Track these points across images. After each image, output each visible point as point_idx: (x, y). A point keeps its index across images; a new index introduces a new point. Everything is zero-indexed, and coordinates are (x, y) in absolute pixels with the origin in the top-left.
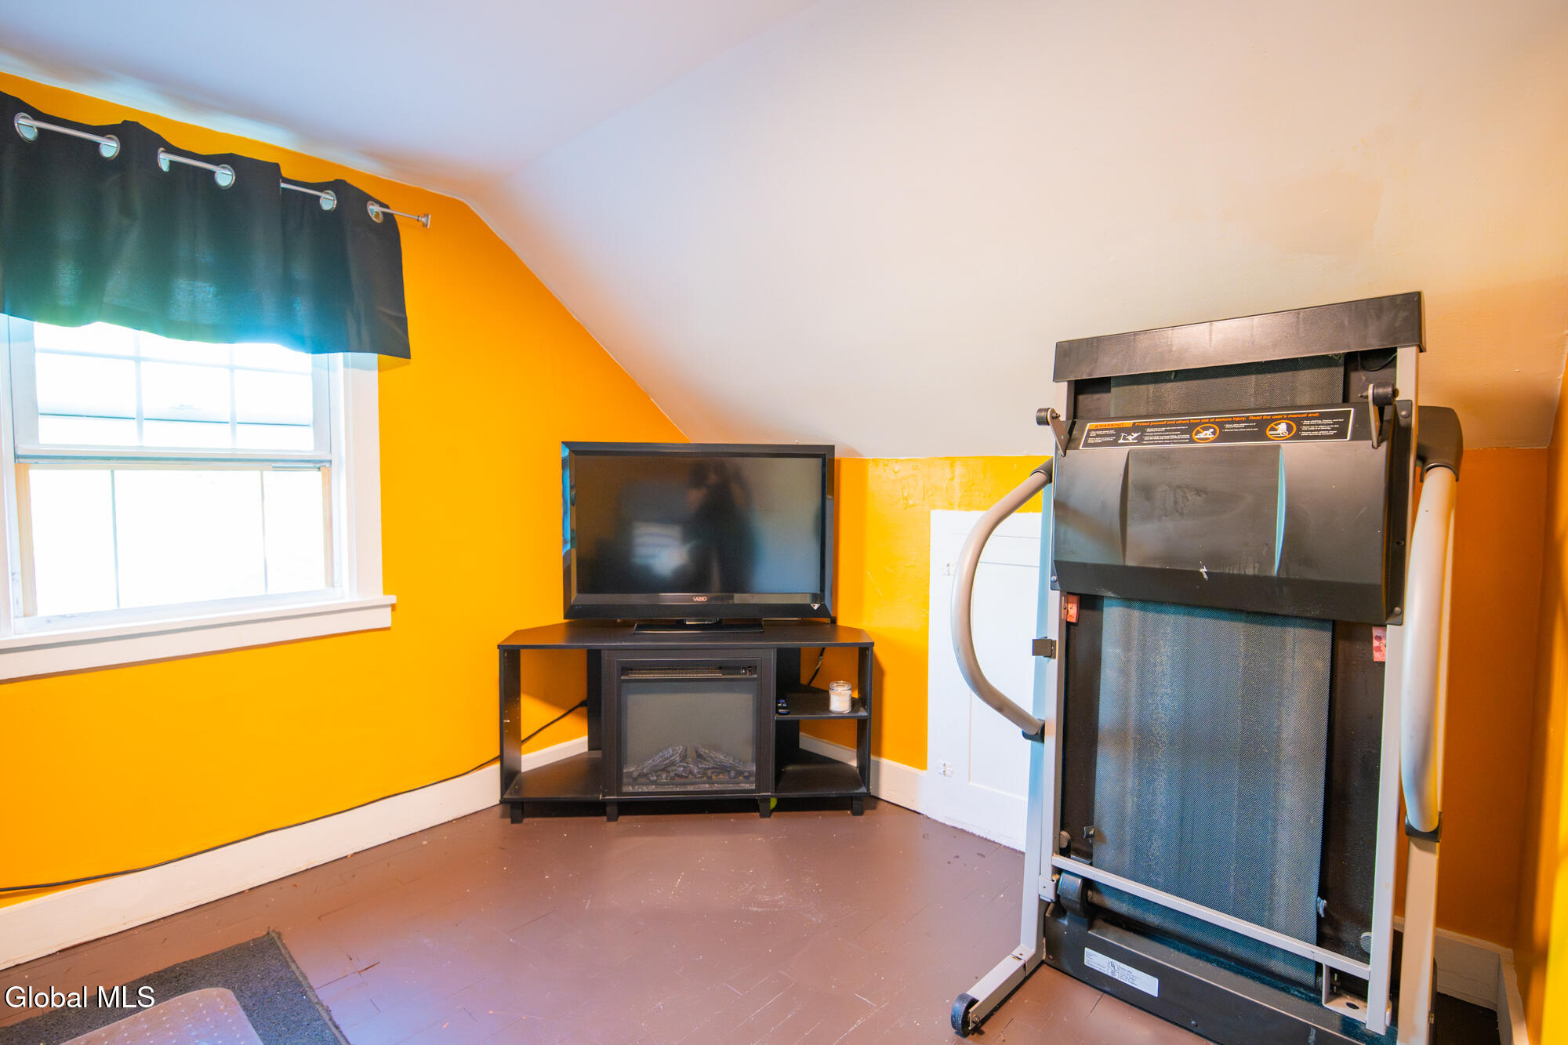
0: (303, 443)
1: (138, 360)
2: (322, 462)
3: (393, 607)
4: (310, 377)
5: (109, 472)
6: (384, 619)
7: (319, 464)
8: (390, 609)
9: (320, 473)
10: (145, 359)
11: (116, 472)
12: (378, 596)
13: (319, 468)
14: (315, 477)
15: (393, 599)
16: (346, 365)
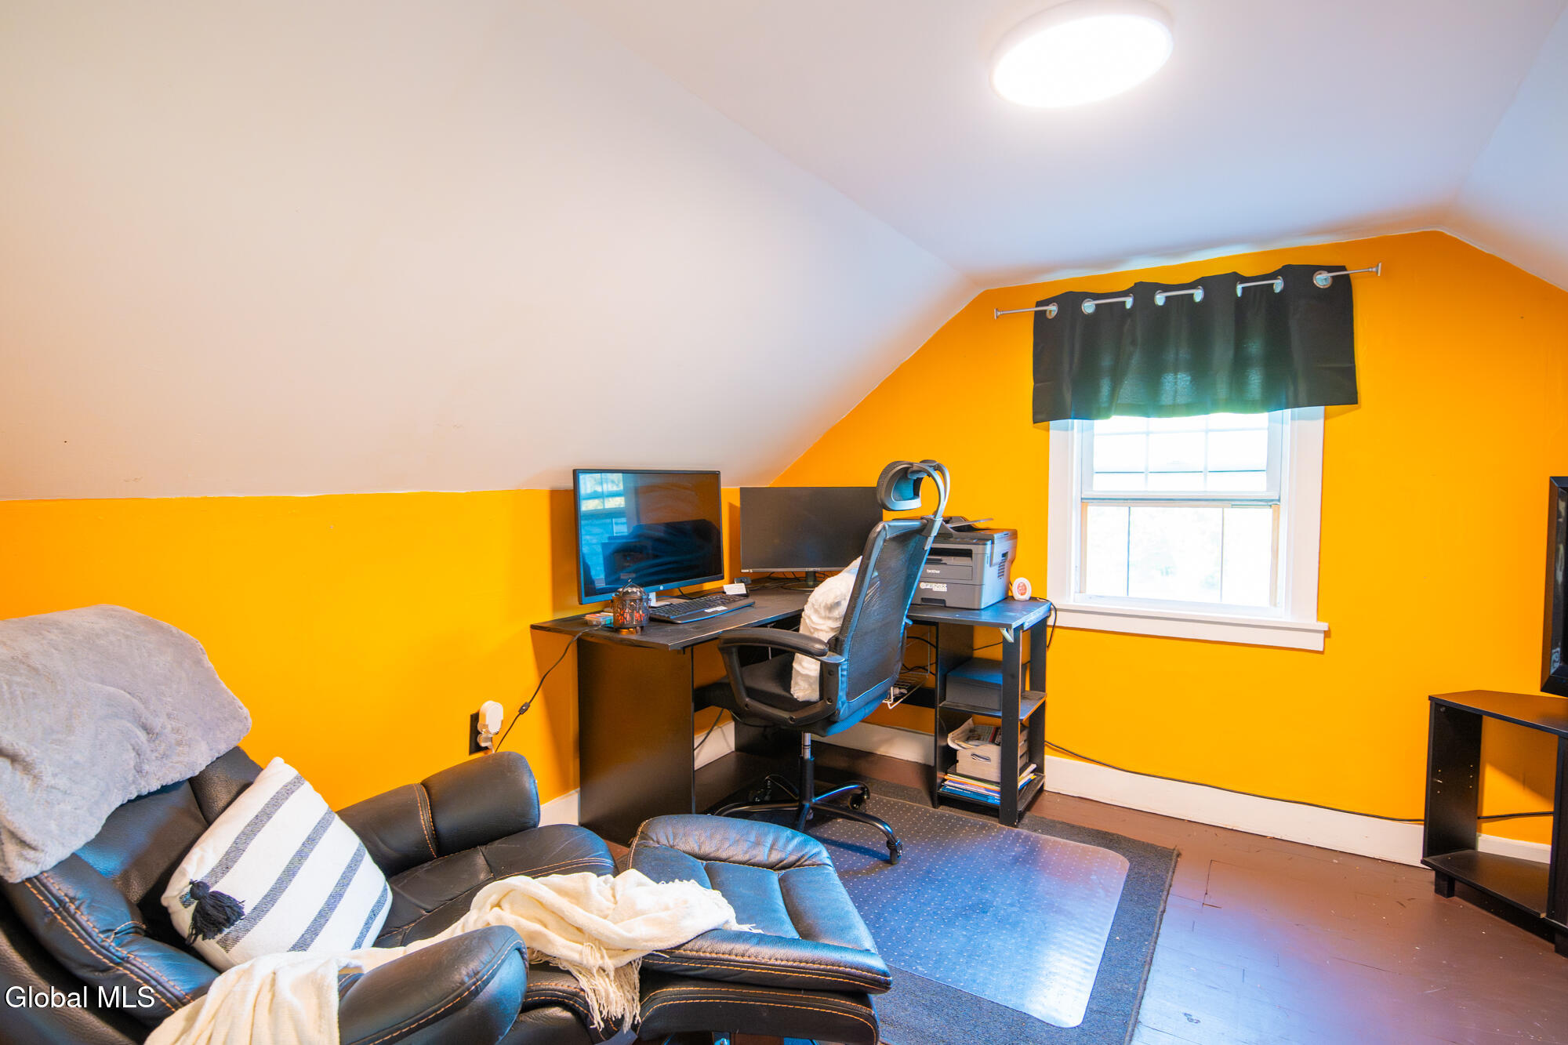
0: (1257, 485)
1: (1148, 433)
2: (1272, 500)
3: (1327, 634)
4: (1266, 432)
5: (1127, 508)
6: (1316, 642)
7: (1272, 503)
8: (1322, 635)
9: (1271, 510)
10: (1152, 433)
11: (1131, 508)
12: (1311, 622)
13: (1270, 506)
14: (1267, 513)
15: (1324, 626)
16: (1293, 419)
